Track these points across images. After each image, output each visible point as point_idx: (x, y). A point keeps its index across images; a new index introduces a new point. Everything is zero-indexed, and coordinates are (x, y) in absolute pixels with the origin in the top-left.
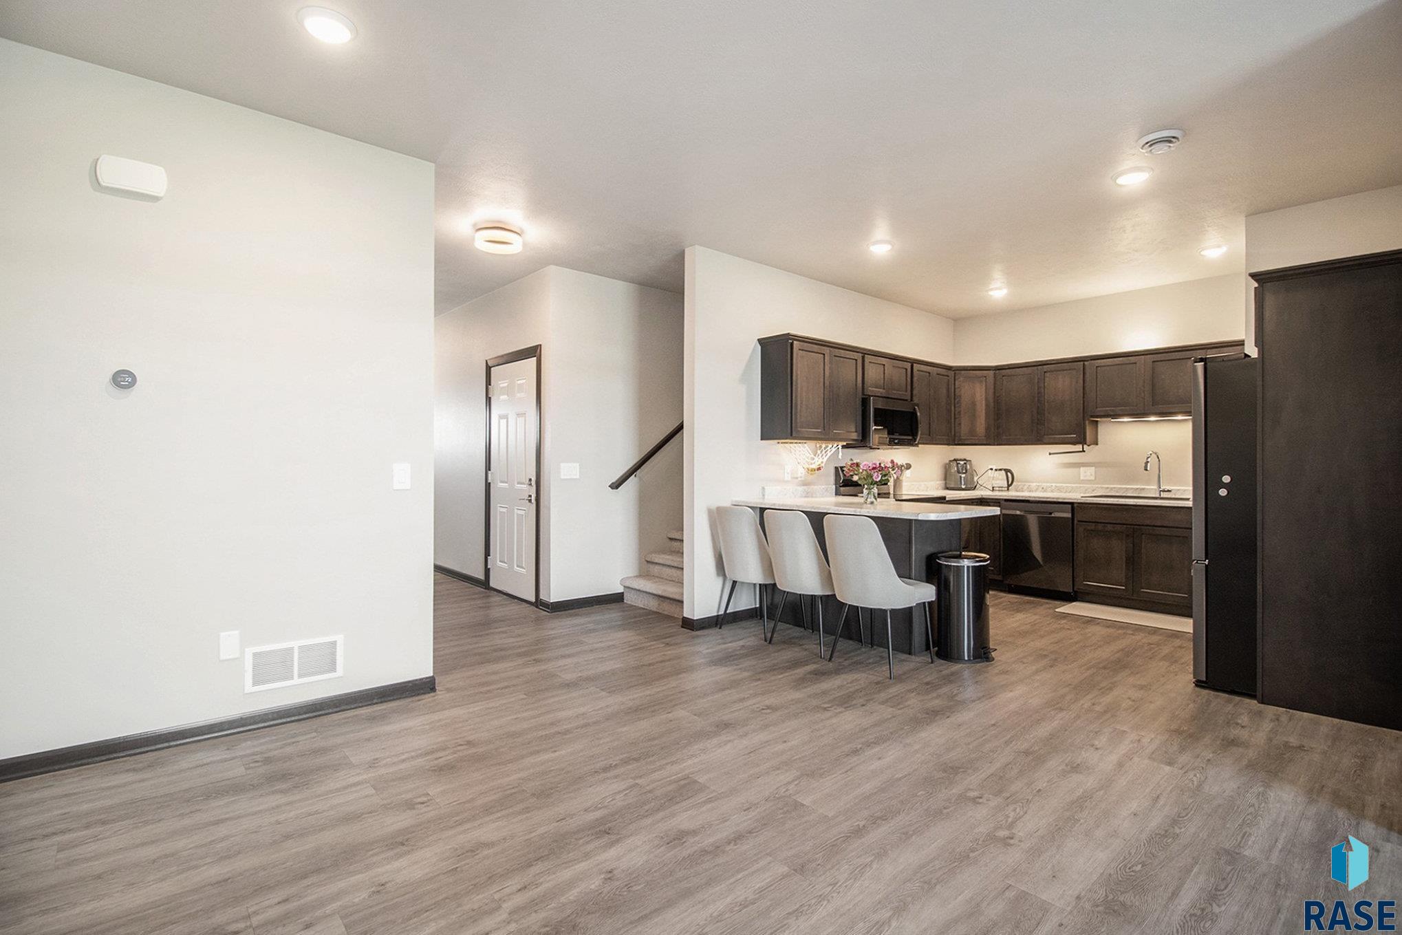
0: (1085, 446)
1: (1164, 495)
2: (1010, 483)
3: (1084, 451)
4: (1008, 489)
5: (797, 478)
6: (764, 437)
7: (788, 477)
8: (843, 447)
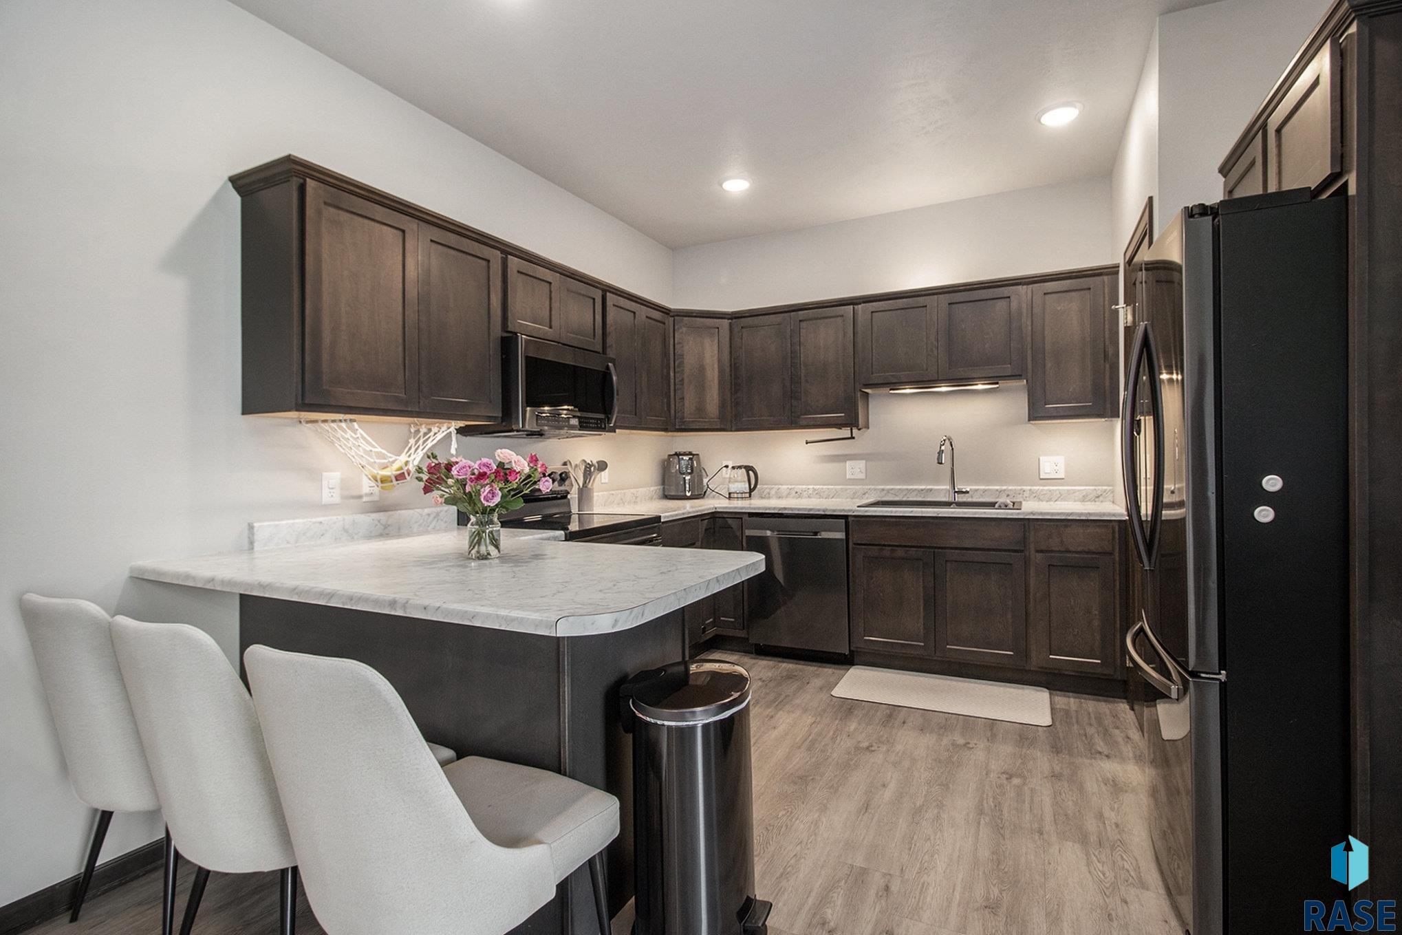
0: (855, 431)
1: (960, 498)
2: (752, 487)
3: (854, 438)
4: (750, 497)
5: (360, 497)
6: (249, 407)
7: (329, 496)
8: (460, 431)
